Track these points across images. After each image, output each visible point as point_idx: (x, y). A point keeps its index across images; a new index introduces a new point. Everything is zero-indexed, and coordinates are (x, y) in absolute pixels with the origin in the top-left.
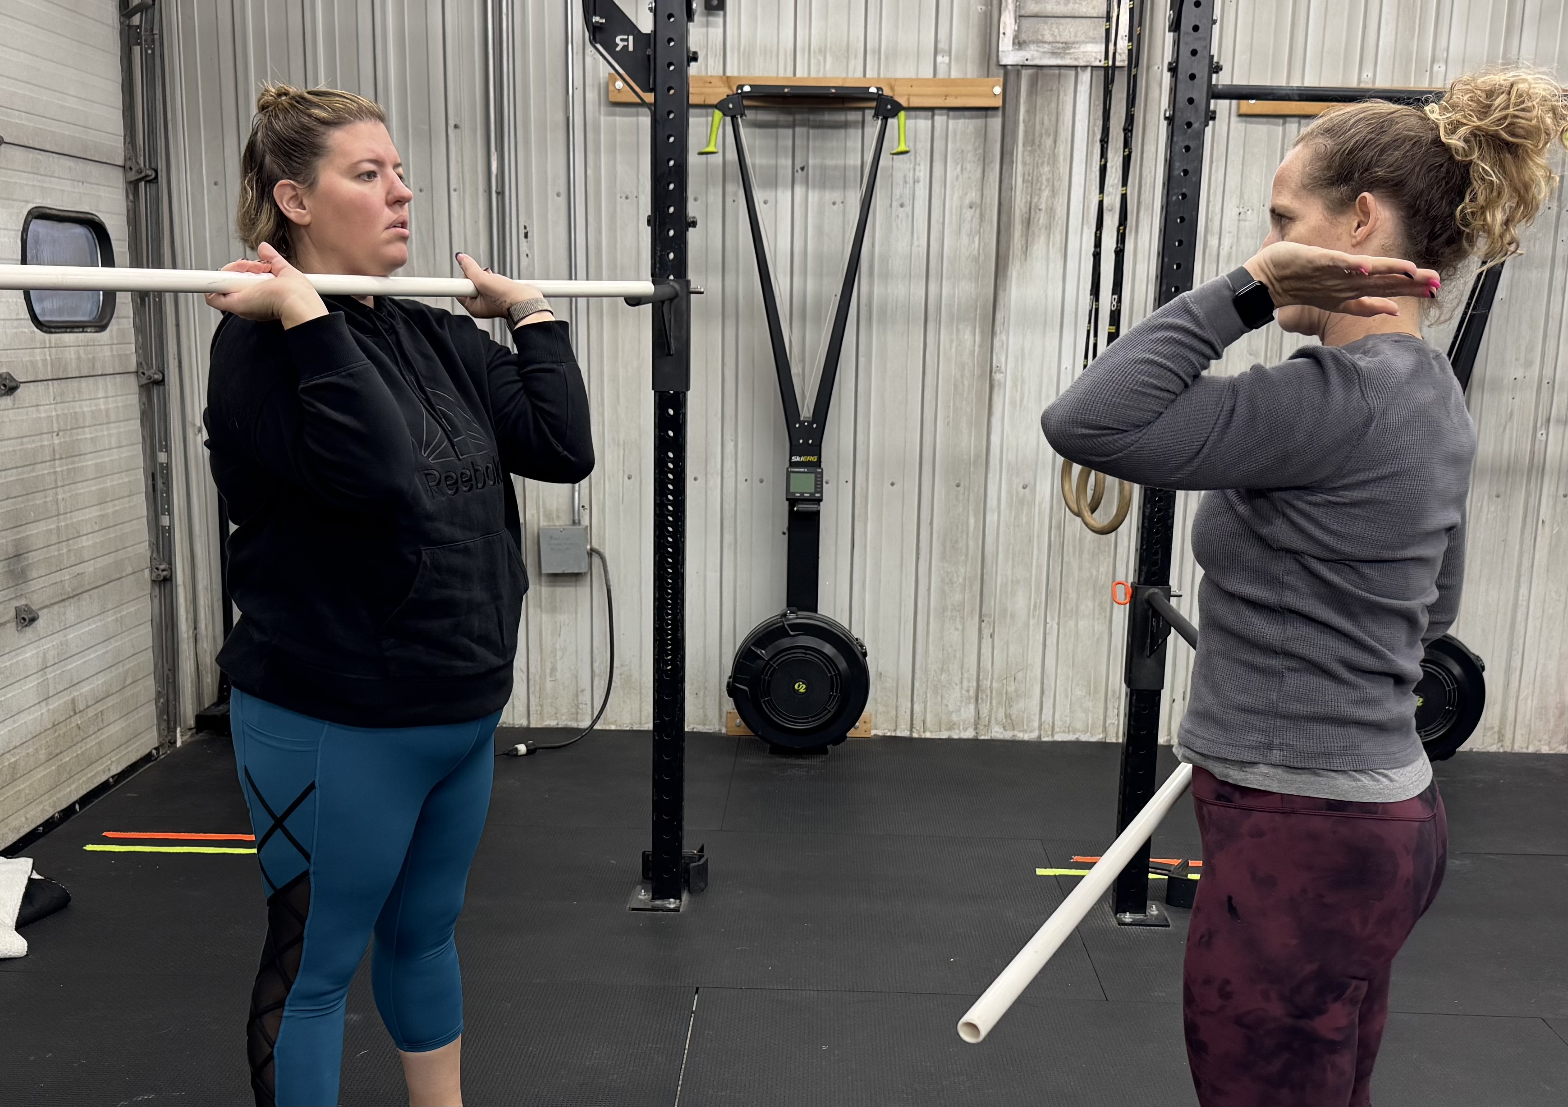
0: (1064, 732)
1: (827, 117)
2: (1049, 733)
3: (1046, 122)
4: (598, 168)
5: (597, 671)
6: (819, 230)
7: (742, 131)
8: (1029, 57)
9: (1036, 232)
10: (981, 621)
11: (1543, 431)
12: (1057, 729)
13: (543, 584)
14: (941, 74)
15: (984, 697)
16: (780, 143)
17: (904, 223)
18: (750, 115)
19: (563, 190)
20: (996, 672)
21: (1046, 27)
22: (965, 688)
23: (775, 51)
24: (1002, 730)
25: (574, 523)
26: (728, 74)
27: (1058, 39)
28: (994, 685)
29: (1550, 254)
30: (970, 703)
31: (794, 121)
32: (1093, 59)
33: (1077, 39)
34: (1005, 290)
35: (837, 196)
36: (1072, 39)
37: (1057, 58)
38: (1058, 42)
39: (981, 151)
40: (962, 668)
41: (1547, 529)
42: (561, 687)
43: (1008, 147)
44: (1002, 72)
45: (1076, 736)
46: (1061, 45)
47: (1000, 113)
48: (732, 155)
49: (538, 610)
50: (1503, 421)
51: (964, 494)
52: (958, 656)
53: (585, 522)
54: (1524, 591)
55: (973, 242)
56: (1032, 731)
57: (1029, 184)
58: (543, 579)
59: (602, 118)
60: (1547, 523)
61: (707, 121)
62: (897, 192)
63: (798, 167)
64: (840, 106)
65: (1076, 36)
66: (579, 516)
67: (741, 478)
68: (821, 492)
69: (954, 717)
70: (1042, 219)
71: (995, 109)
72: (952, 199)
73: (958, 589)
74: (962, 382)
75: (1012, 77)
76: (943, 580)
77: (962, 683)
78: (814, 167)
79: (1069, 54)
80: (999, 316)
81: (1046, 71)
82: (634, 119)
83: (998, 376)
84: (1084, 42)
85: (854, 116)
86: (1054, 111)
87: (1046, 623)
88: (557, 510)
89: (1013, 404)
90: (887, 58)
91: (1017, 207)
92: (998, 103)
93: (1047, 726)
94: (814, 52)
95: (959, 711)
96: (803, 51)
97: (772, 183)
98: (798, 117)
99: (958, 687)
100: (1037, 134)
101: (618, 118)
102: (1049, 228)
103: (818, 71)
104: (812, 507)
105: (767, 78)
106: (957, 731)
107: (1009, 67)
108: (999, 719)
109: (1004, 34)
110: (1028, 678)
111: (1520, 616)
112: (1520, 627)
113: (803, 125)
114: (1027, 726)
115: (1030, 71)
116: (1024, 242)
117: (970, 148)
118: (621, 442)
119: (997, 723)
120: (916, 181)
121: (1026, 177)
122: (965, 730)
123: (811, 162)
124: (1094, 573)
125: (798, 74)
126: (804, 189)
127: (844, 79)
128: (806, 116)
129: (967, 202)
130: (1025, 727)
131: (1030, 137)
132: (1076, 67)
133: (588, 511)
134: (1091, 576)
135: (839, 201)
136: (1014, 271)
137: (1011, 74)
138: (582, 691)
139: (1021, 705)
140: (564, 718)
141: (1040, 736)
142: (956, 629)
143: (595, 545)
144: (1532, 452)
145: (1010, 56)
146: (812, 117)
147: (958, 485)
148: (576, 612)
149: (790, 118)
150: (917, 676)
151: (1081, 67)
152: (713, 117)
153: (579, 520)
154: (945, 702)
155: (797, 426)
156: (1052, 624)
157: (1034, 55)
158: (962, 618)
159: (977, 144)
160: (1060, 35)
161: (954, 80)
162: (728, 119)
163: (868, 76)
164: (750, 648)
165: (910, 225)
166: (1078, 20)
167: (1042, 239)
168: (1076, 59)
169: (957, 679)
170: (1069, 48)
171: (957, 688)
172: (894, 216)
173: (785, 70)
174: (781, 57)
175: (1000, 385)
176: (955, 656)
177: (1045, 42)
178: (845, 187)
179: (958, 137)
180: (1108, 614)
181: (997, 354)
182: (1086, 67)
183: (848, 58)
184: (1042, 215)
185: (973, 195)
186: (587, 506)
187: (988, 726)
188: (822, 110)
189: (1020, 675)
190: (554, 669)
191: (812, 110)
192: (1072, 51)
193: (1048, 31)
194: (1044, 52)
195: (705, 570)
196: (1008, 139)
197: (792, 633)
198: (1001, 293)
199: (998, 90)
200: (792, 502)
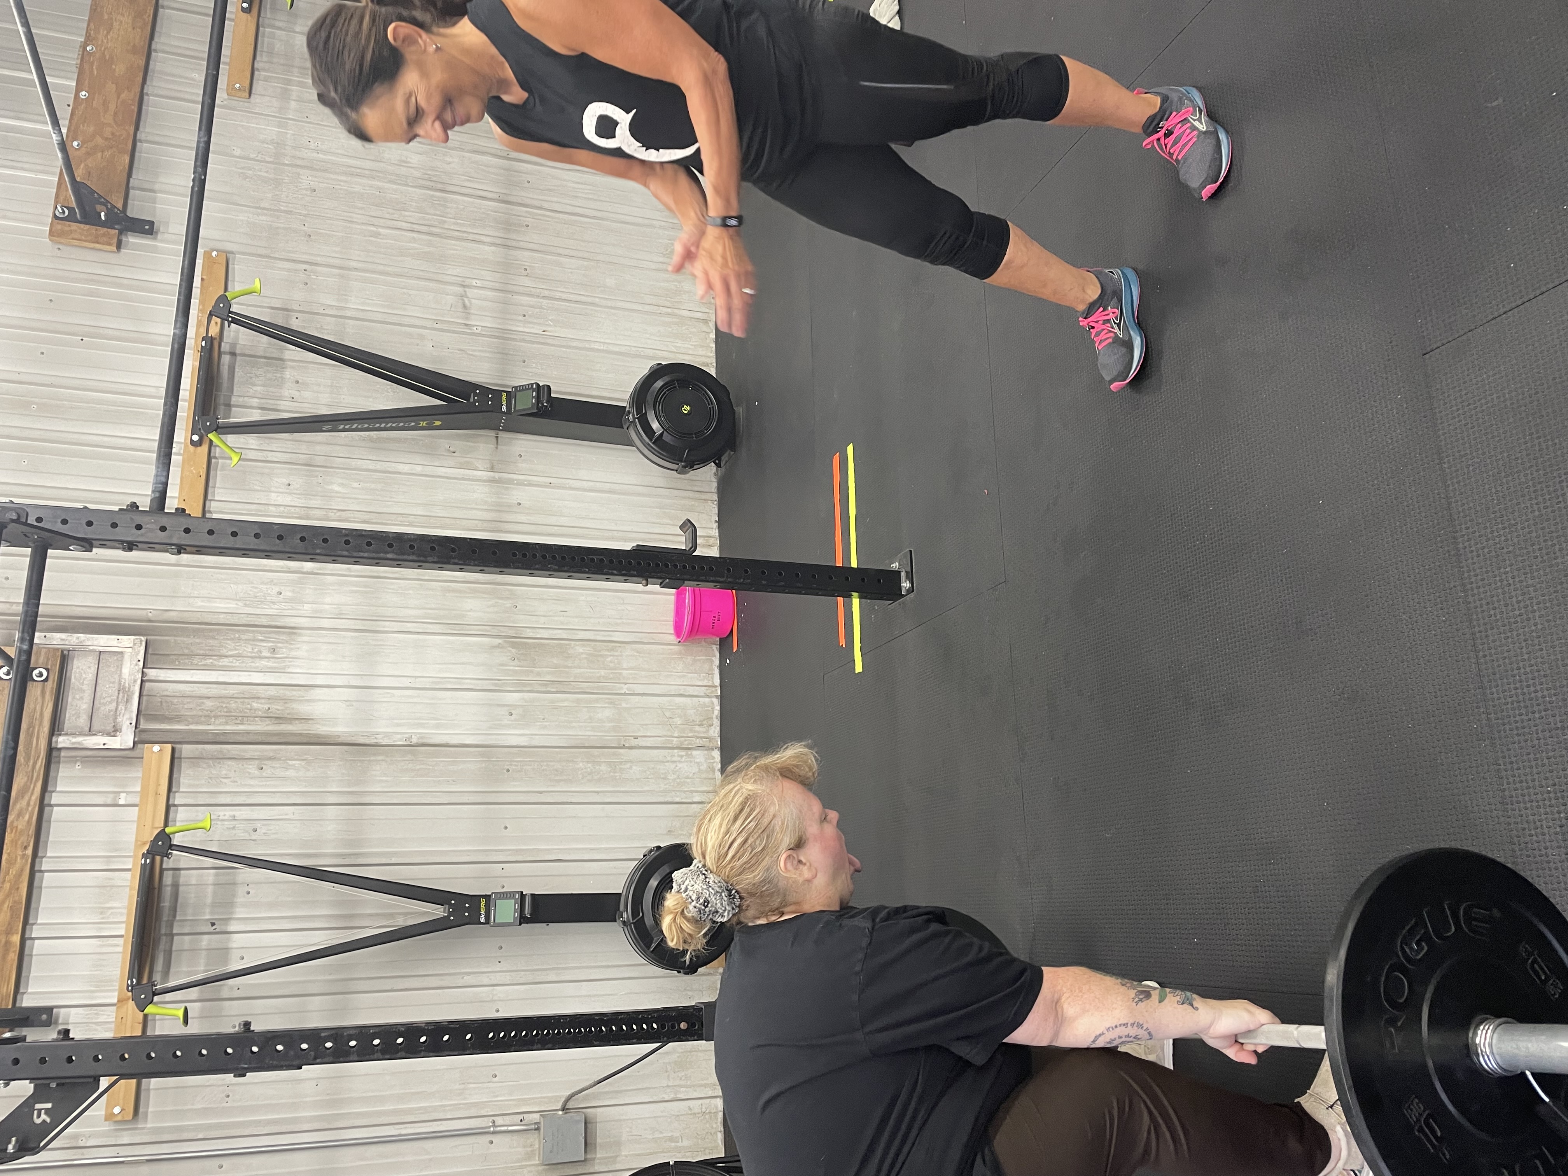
0: (712, 678)
1: (166, 904)
2: (713, 689)
3: (191, 706)
4: (197, 1128)
5: (672, 1096)
6: (271, 906)
7: (171, 984)
8: (128, 722)
9: (288, 711)
10: (624, 747)
11: (475, 329)
12: (710, 683)
13: (594, 1156)
14: (136, 800)
15: (686, 743)
16: (186, 947)
17: (271, 828)
18: (157, 977)
19: (217, 1162)
20: (665, 733)
21: (102, 708)
22: (679, 759)
23: (97, 957)
24: (712, 727)
25: (538, 1129)
26: (115, 1001)
27: (115, 698)
28: (676, 735)
29: (334, 319)
30: (691, 754)
31: (166, 935)
32: (137, 667)
33: (117, 681)
34: (339, 736)
35: (241, 890)
36: (116, 685)
37: (132, 698)
38: (118, 698)
39: (211, 762)
40: (663, 762)
41: (549, 329)
42: (687, 1131)
43: (210, 738)
44: (139, 746)
45: (716, 668)
46: (121, 694)
47: (177, 746)
48: (194, 993)
49: (618, 1159)
50: (466, 356)
51: (515, 765)
52: (653, 766)
53: (536, 1117)
54: (596, 346)
55: (294, 765)
56: (713, 703)
57: (245, 719)
58: (588, 1156)
59: (149, 1126)
60: (544, 329)
61: (159, 1020)
62: (241, 835)
63: (211, 929)
64: (156, 891)
65: (114, 683)
66: (532, 1124)
67: (498, 967)
68: (514, 893)
69: (704, 767)
70: (277, 708)
71: (173, 750)
72: (251, 786)
73: (597, 767)
74: (418, 770)
75: (145, 736)
76: (589, 781)
77: (675, 762)
78: (212, 913)
79: (129, 689)
80: (362, 741)
81: (143, 707)
82: (152, 1093)
83: (414, 740)
84: (120, 675)
85: (168, 878)
86: (180, 699)
87: (625, 694)
88: (524, 1147)
89: (437, 726)
90: (116, 850)
91: (266, 728)
92: (169, 747)
93: (708, 691)
94: (103, 918)
95: (698, 763)
96: (101, 929)
97: (224, 952)
98: (163, 931)
99: (678, 764)
100: (200, 713)
101: (150, 1110)
102: (286, 700)
103: (121, 914)
104: (528, 901)
105: (123, 962)
106: (715, 764)
107: (136, 739)
108: (704, 730)
109: (104, 744)
110: (671, 707)
111: (616, 349)
112: (623, 349)
113: (171, 926)
114: (709, 706)
115: (142, 721)
116: (297, 722)
117: (207, 772)
118: (462, 1086)
119: (707, 731)
120: (234, 819)
121: (239, 722)
122: (714, 758)
123: (207, 917)
124: (584, 656)
125: (122, 933)
126: (232, 922)
127: (131, 889)
128: (163, 924)
129: (257, 772)
130: (710, 709)
131: (203, 719)
132: (142, 681)
133: (526, 1116)
134: (585, 658)
135: (247, 889)
136: (323, 729)
137: (142, 738)
138: (690, 1109)
139: (691, 712)
140: (714, 1126)
141: (717, 697)
142: (631, 768)
143: (559, 1106)
144: (490, 336)
145: (125, 739)
146: (165, 919)
147: (508, 771)
148: (620, 1120)
149: (164, 939)
150: (670, 800)
151: (142, 676)
152: (156, 1014)
153: (535, 1123)
154: (691, 775)
155: (452, 918)
156: (625, 689)
157: (127, 718)
158: (621, 763)
159: (205, 766)
160: (112, 696)
161: (142, 788)
162: (156, 999)
163: (130, 867)
164: (652, 952)
165: (273, 822)
166: (99, 681)
167: (294, 706)
168: (135, 681)
169: (673, 766)
170: (124, 688)
171: (680, 765)
172: (264, 838)
173: (118, 946)
174: (104, 950)
175: (422, 738)
176: (653, 768)
177: (116, 709)
178: (234, 884)
179: (196, 783)
180: (618, 645)
181: (394, 741)
182: (143, 672)
183: (112, 886)
184: (273, 706)
185: (252, 768)
186: (521, 1117)
187: (710, 739)
188: (159, 909)
189: (668, 714)
190: (672, 1139)
191: (158, 918)
192: (127, 685)
193: (106, 708)
194: (126, 709)
195: (581, 996)
196: (200, 738)
197: (641, 914)
198: (340, 740)
199: (156, 748)
200: (523, 920)
